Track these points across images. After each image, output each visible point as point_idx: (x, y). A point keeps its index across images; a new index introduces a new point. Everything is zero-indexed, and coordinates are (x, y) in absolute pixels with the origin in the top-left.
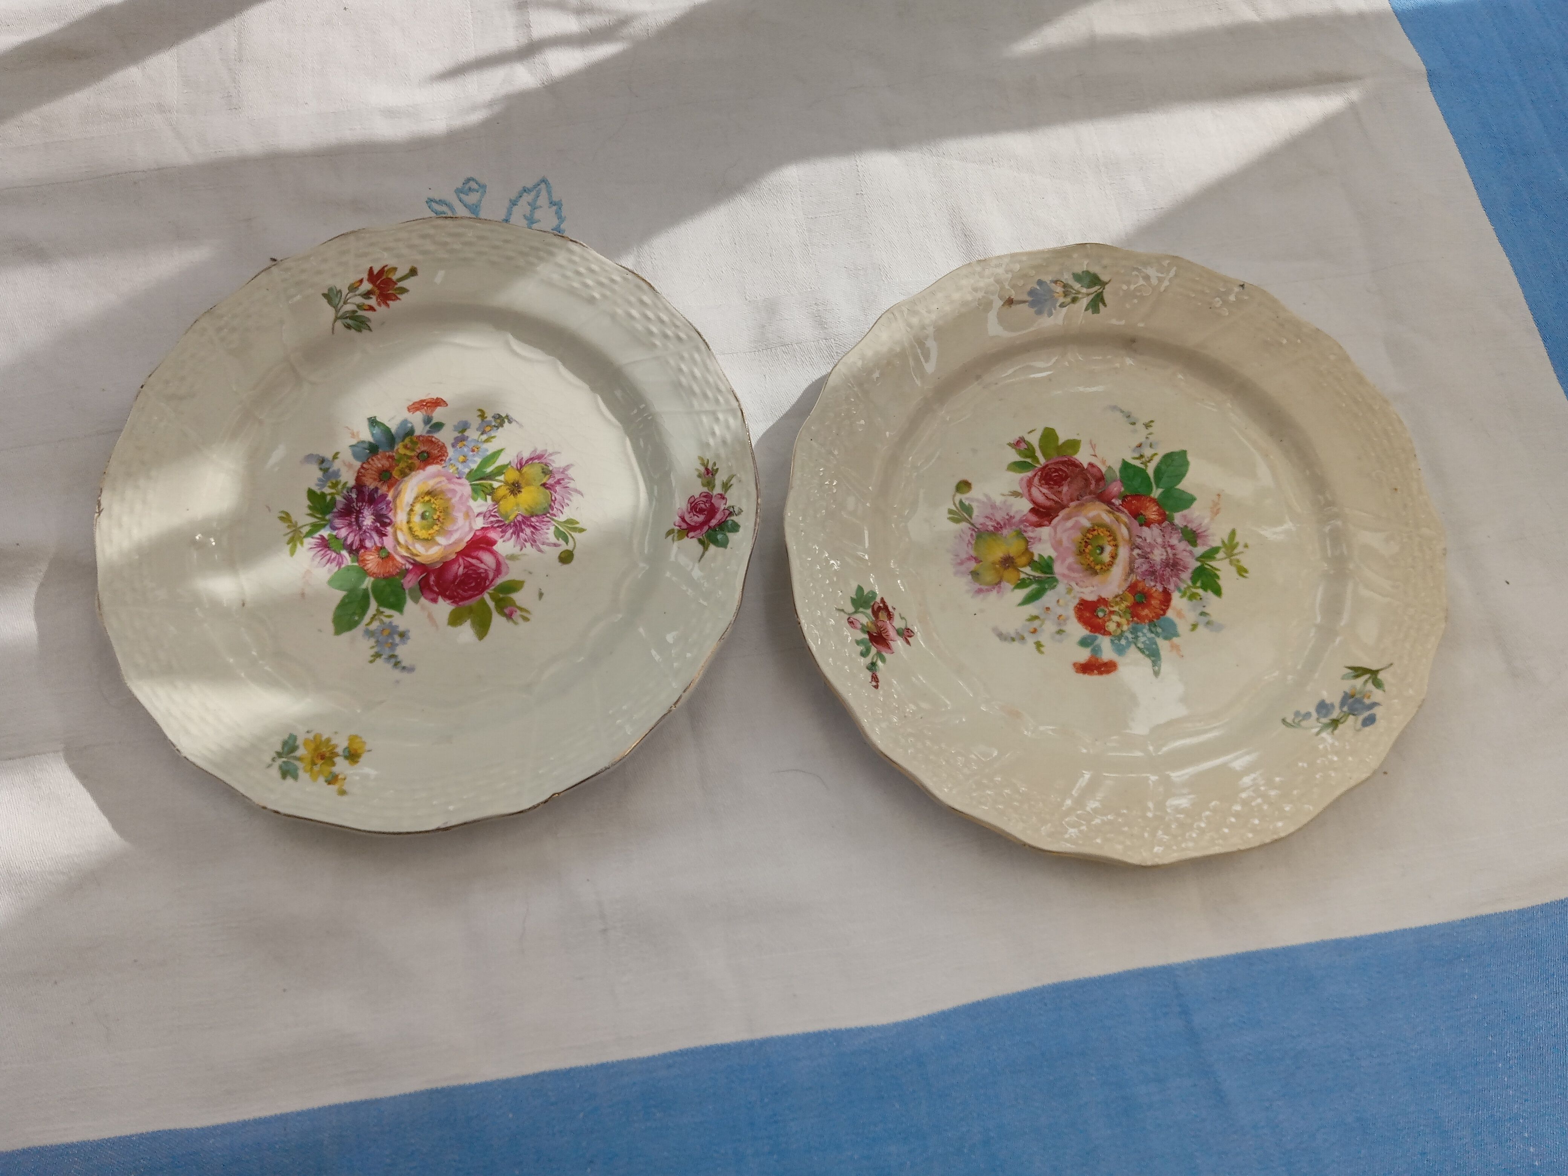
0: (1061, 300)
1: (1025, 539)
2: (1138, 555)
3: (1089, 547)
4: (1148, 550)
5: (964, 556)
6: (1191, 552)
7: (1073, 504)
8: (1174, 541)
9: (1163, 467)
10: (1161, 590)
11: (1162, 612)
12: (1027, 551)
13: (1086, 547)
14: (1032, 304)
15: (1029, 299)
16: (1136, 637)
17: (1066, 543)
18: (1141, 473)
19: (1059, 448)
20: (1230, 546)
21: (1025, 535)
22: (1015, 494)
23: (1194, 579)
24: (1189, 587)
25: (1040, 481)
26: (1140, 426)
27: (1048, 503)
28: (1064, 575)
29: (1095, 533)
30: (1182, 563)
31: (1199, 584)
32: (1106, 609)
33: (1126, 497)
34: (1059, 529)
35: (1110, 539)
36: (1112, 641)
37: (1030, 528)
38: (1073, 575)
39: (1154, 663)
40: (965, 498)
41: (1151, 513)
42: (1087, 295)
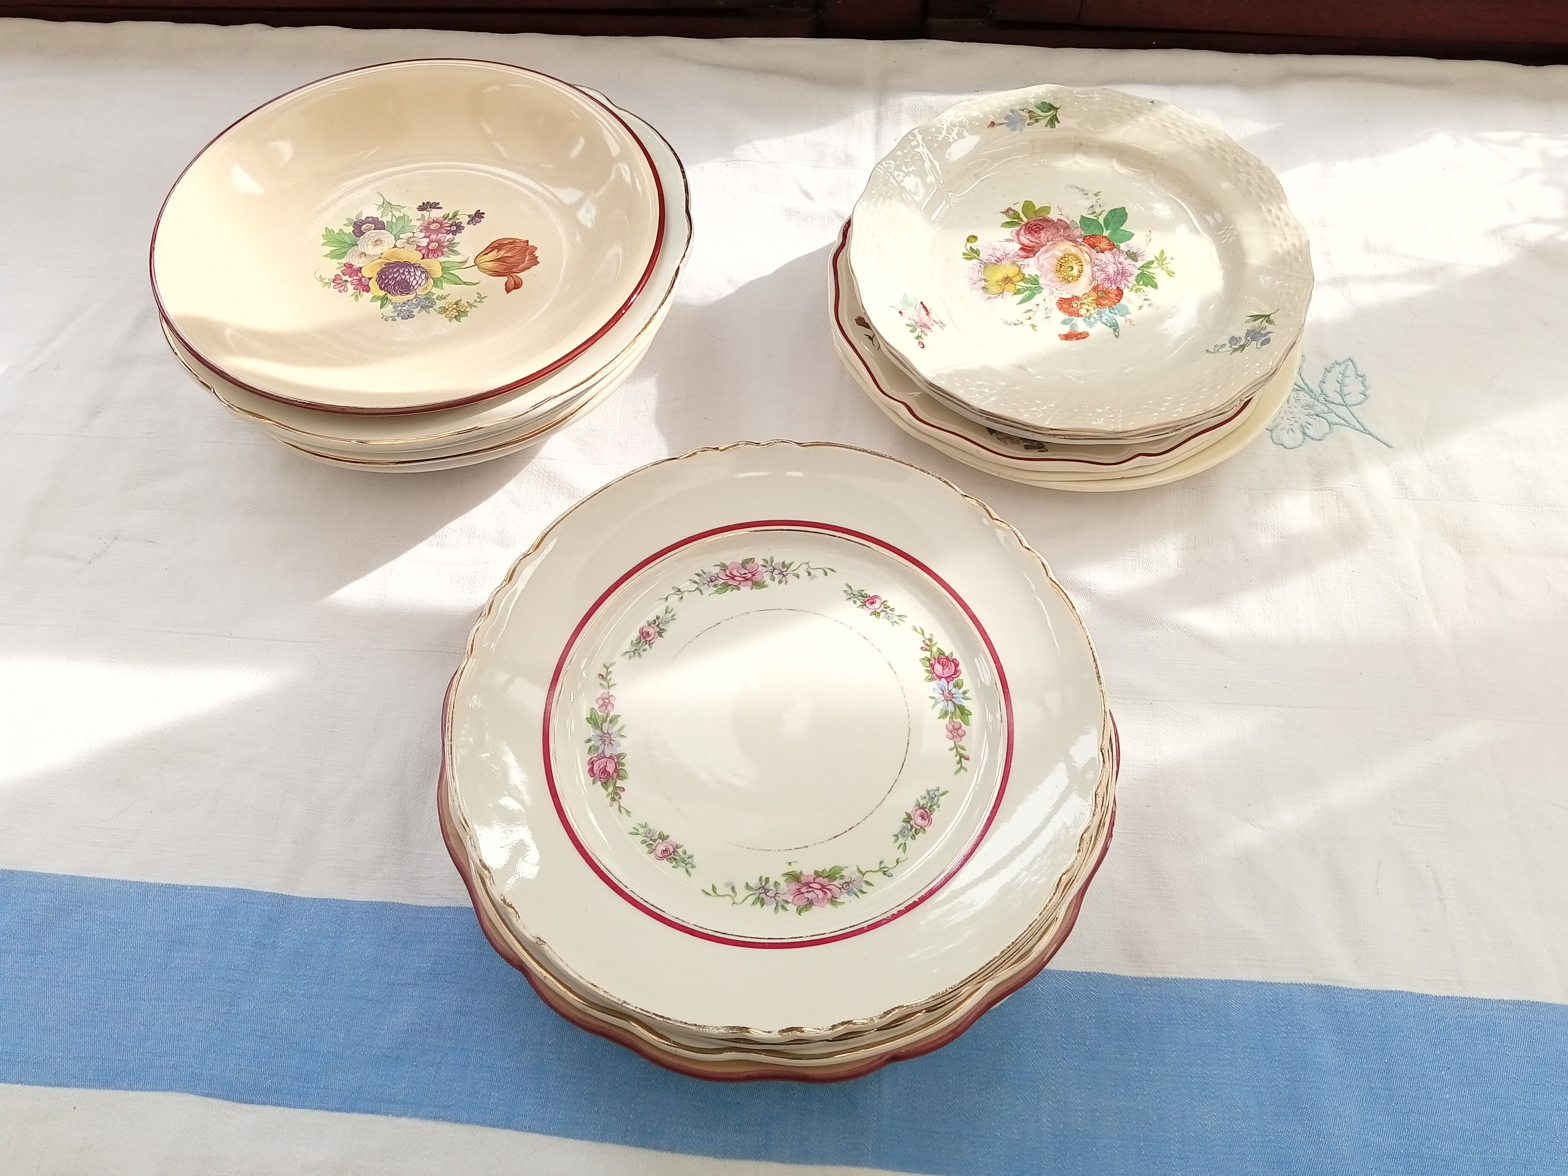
0: (1028, 121)
1: (1018, 266)
2: (1098, 269)
3: (1063, 267)
4: (1104, 266)
5: (976, 279)
6: (1134, 265)
7: (1049, 244)
8: (1122, 259)
9: (1110, 218)
10: (1115, 288)
11: (1117, 301)
12: (1020, 273)
13: (1061, 267)
14: (1008, 125)
15: (1006, 122)
16: (1101, 317)
17: (1046, 266)
18: (1094, 222)
19: (1036, 212)
20: (1161, 259)
21: (1018, 263)
22: (1008, 240)
23: (1138, 281)
24: (1134, 285)
25: (1025, 231)
26: (1091, 195)
27: (1032, 244)
28: (1047, 285)
29: (1066, 259)
30: (1128, 272)
31: (1141, 283)
32: (1078, 302)
33: (1086, 236)
34: (1041, 258)
35: (1077, 262)
36: (1084, 320)
37: (1021, 259)
38: (1053, 284)
39: (1115, 330)
40: (975, 245)
41: (1104, 245)
42: (1047, 116)
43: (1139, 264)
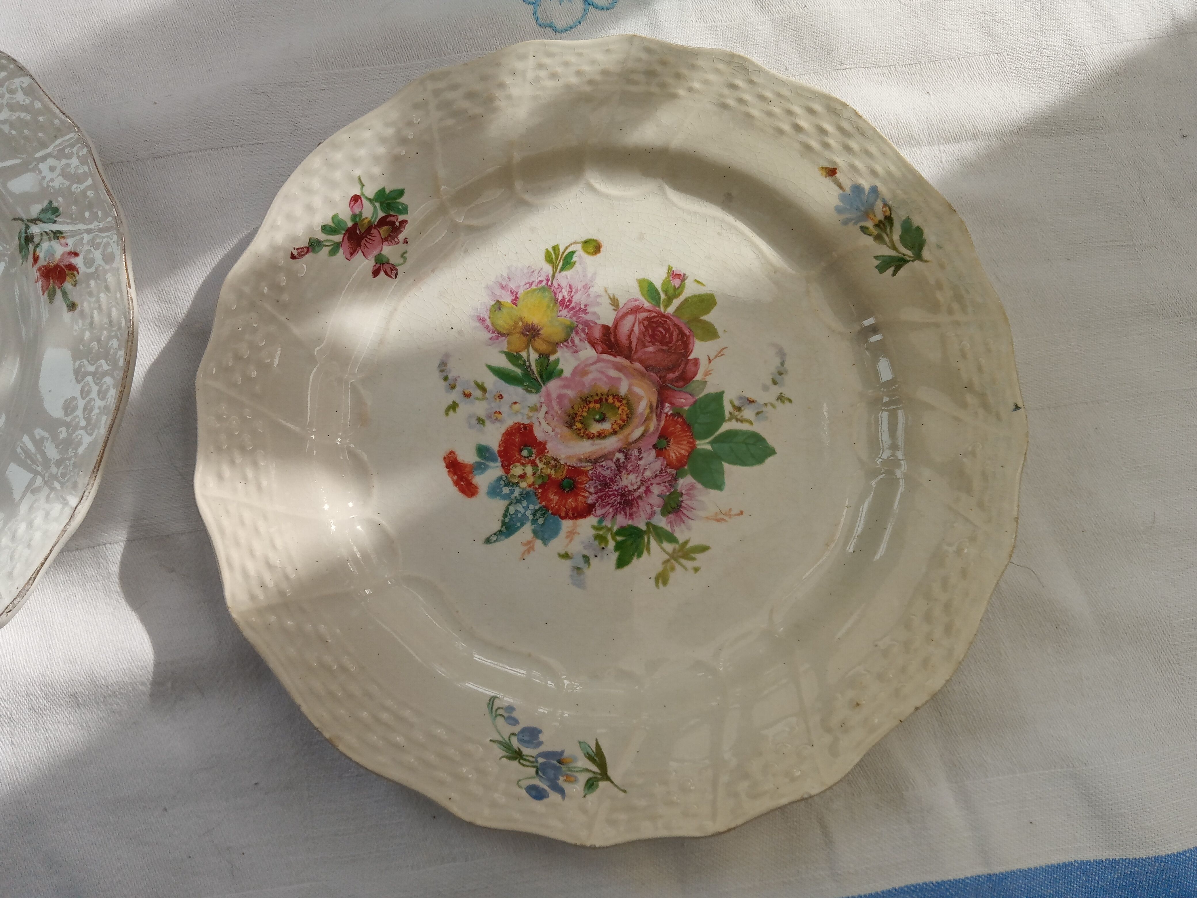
0: (870, 224)
1: (568, 335)
2: (618, 460)
3: (598, 406)
4: (630, 468)
5: (512, 285)
6: (653, 513)
7: (637, 365)
8: (656, 490)
9: (739, 438)
10: (590, 501)
11: (563, 514)
12: (555, 346)
13: (596, 402)
14: (844, 197)
15: (848, 190)
16: (518, 501)
17: (588, 379)
18: (719, 417)
19: (696, 320)
20: (686, 552)
21: (573, 334)
22: (614, 302)
23: (622, 531)
24: (610, 530)
25: (647, 318)
26: (775, 391)
27: (623, 340)
28: (548, 395)
29: (618, 404)
30: (635, 509)
31: (619, 539)
32: (534, 455)
33: (679, 415)
34: (601, 364)
35: (619, 422)
36: (500, 478)
37: (584, 336)
38: (554, 403)
39: (499, 533)
40: (580, 255)
41: (675, 451)
42: (894, 248)
43: (661, 522)
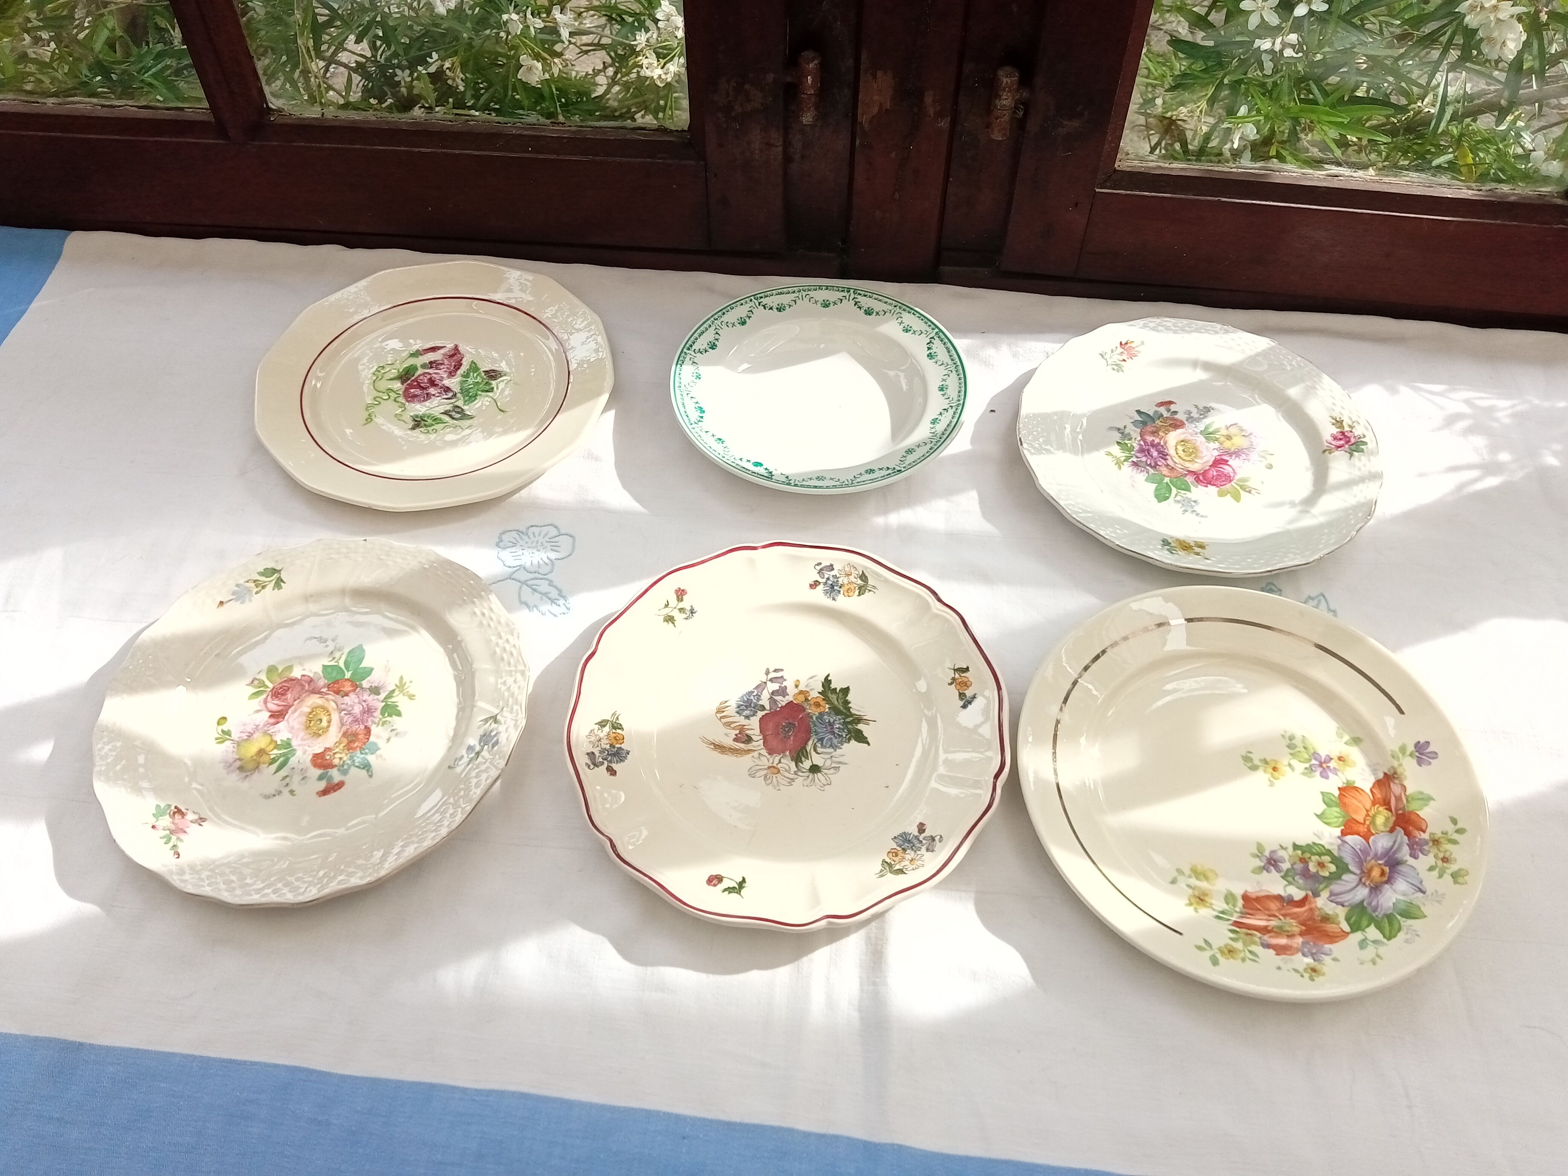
0: (255, 590)
1: (269, 734)
2: (345, 714)
3: (312, 722)
4: (351, 709)
5: (231, 761)
6: (377, 699)
7: (296, 703)
8: (365, 697)
9: (349, 659)
10: (363, 728)
11: (367, 740)
12: (273, 741)
13: (310, 723)
14: (237, 600)
15: (234, 597)
16: (354, 761)
17: (296, 726)
18: (336, 668)
19: (280, 674)
20: (401, 686)
21: (269, 732)
22: (258, 711)
23: (383, 714)
24: (380, 719)
25: (272, 697)
26: (329, 642)
27: (280, 708)
28: (299, 745)
29: (314, 713)
30: (373, 707)
31: (386, 715)
32: (331, 753)
33: (330, 685)
34: (290, 720)
35: (324, 712)
36: (338, 770)
37: (272, 727)
38: (305, 743)
39: (368, 771)
40: (225, 727)
41: (347, 687)
42: (272, 581)
43: (382, 696)
